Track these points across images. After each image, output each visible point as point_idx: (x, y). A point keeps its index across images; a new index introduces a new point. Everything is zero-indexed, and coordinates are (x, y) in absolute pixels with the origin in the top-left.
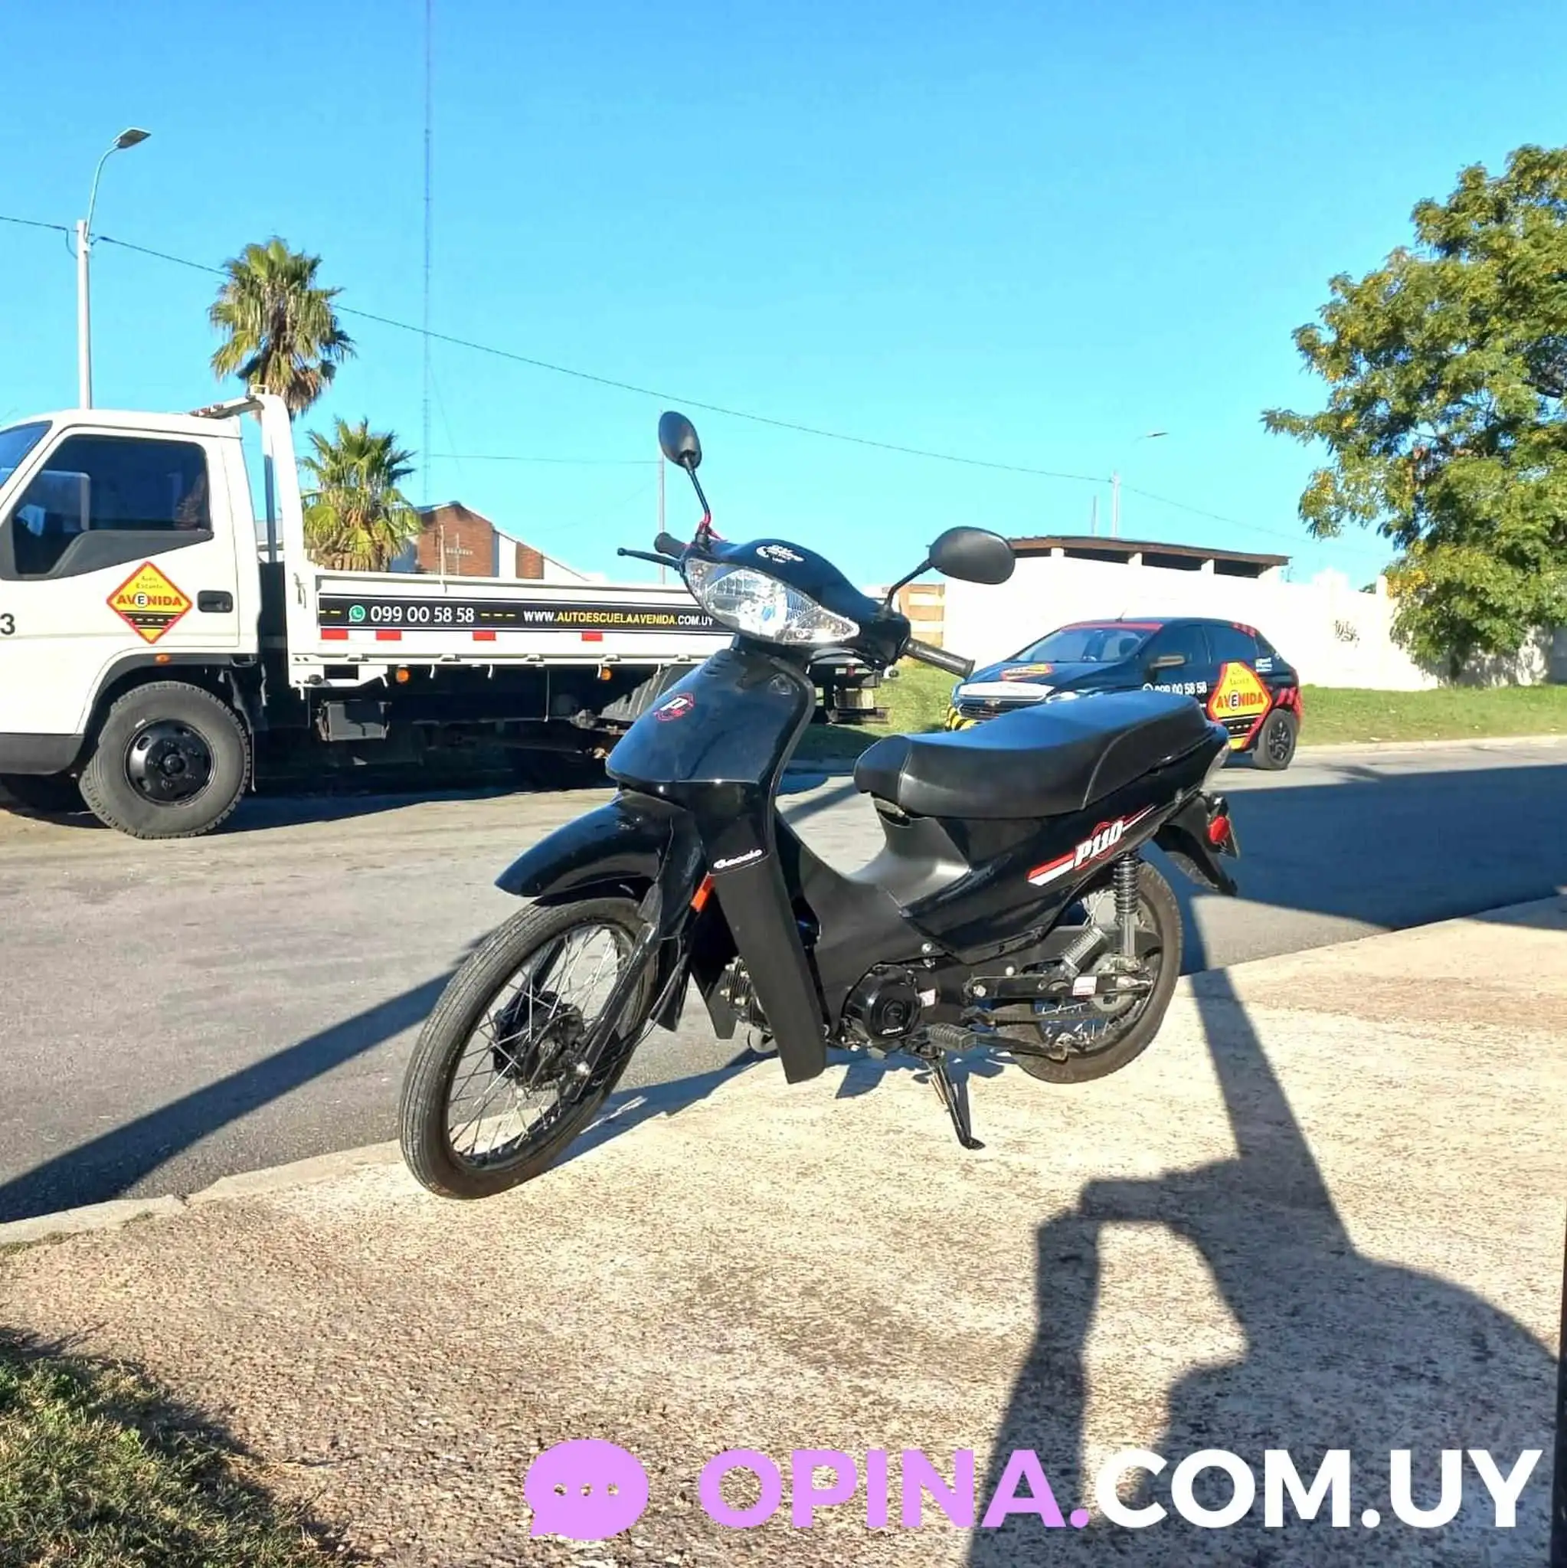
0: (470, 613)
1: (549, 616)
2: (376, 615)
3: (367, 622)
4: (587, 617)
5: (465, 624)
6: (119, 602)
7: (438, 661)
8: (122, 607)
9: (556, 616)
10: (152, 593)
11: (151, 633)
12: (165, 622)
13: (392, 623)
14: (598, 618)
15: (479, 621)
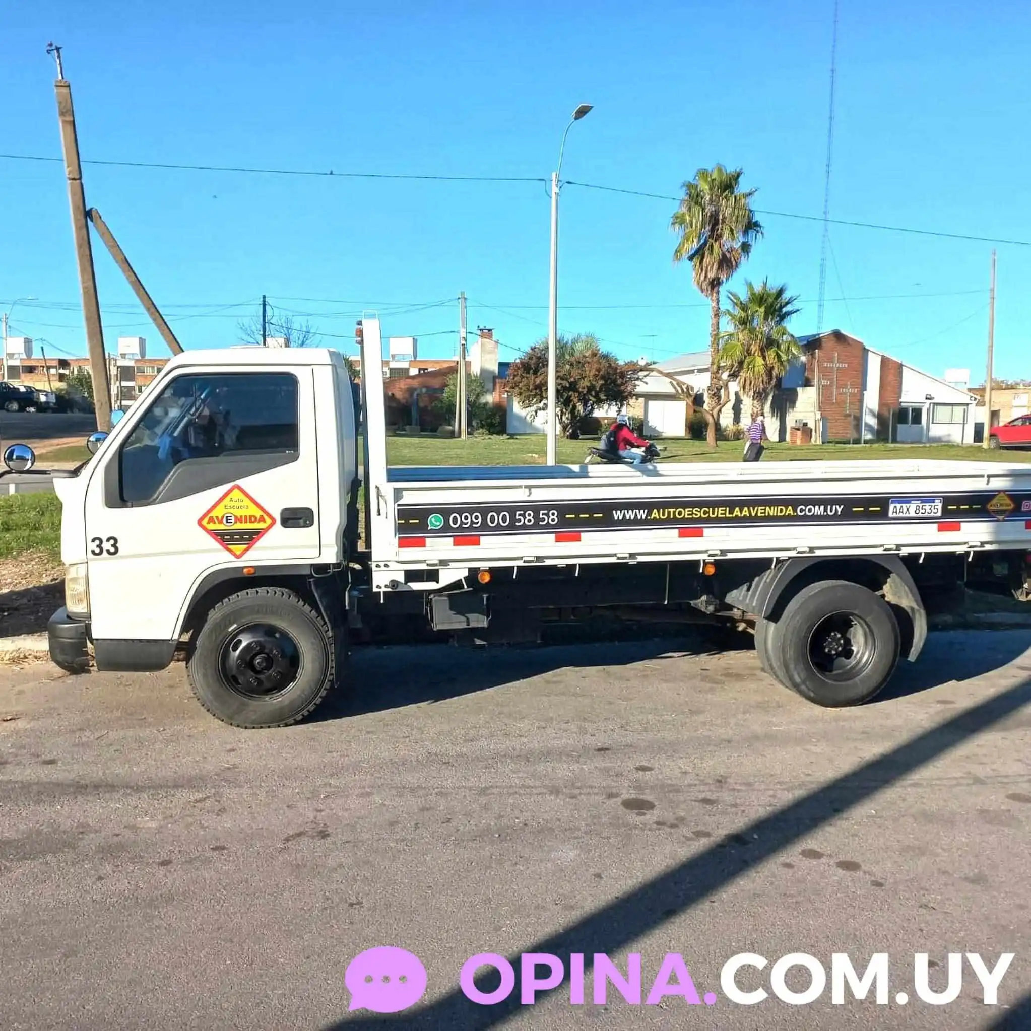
0: (554, 516)
1: (642, 514)
2: (455, 522)
3: (445, 530)
4: (686, 513)
5: (548, 526)
6: (208, 523)
7: (520, 563)
8: (211, 527)
9: (649, 514)
10: (239, 513)
11: (238, 548)
12: (250, 538)
13: (471, 528)
14: (698, 513)
15: (563, 522)
